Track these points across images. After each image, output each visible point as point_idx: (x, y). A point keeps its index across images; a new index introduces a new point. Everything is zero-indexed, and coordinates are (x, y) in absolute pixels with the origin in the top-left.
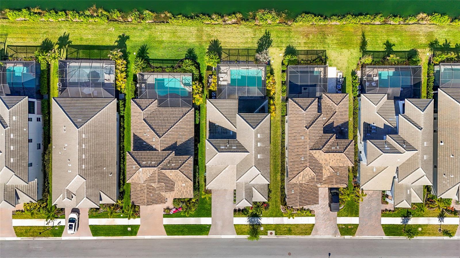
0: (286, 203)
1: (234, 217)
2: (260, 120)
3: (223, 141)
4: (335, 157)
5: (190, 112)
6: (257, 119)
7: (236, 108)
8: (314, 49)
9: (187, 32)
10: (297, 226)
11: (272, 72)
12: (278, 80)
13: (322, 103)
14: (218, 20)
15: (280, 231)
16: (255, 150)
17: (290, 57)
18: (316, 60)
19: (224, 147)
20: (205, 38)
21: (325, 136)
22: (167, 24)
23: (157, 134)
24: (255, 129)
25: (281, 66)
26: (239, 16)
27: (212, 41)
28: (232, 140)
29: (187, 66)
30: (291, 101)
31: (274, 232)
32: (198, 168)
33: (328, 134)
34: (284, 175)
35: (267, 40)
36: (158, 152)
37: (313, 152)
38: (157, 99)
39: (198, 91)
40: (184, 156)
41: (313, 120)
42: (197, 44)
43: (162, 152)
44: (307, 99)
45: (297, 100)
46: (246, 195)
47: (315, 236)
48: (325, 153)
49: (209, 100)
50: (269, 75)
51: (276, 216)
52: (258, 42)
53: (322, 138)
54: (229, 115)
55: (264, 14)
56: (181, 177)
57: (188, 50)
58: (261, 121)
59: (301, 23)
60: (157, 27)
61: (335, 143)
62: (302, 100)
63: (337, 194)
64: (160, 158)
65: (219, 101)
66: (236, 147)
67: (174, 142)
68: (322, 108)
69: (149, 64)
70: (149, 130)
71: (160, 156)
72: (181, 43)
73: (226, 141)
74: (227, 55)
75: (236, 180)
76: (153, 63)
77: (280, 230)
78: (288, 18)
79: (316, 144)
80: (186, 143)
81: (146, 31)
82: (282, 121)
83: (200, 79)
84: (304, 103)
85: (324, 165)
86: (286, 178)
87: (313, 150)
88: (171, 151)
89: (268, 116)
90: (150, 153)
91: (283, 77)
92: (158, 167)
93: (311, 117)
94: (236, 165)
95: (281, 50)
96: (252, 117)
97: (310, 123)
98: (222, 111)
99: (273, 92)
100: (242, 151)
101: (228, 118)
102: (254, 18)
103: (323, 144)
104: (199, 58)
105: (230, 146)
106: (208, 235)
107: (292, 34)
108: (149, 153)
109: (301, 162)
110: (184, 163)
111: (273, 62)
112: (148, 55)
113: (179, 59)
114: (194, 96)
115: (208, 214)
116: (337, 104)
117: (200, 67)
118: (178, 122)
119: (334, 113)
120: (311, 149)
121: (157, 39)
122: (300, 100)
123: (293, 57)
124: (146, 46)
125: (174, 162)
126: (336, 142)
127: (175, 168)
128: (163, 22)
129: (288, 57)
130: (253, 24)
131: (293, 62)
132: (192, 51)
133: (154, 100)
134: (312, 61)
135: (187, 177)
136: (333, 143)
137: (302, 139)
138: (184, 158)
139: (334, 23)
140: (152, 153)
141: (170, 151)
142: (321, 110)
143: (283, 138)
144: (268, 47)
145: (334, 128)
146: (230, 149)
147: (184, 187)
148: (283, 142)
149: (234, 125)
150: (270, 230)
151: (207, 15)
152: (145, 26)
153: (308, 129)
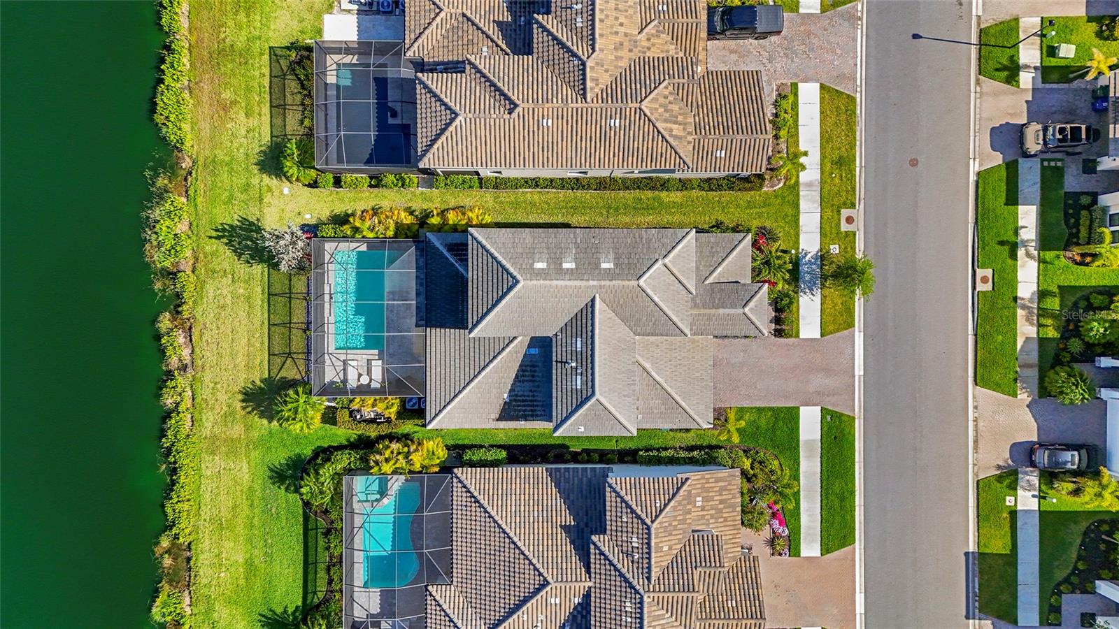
0: (756, 175)
1: (798, 336)
2: (490, 260)
3: (559, 380)
4: (607, 16)
5: (467, 483)
6: (485, 271)
7: (452, 336)
8: (267, 85)
9: (217, 487)
10: (825, 138)
11: (341, 220)
12: (369, 198)
13: (436, 59)
14: (179, 389)
15: (844, 194)
16: (586, 277)
17: (288, 164)
18: (302, 77)
19: (579, 377)
20: (237, 430)
21: (540, 49)
22: (193, 547)
23: (538, 591)
24: (519, 277)
25: (322, 190)
26: (165, 322)
27: (244, 408)
28: (554, 349)
29: (321, 492)
30: (425, 160)
31: (845, 213)
32: (647, 450)
33: (535, 41)
34: (668, 180)
35: (239, 236)
36: (593, 590)
37: (592, 89)
38: (426, 586)
39: (400, 457)
40: (608, 504)
41: (488, 89)
42: (255, 454)
43: (593, 575)
44: (418, 106)
45: (424, 140)
46: (733, 306)
47: (859, 83)
48: (597, 49)
49: (430, 422)
50: (347, 230)
51: (796, 206)
52: (249, 262)
53: (546, 58)
54: (477, 359)
55: (160, 245)
56: (676, 516)
57: (273, 483)
58: (494, 258)
59: (186, 127)
60: (204, 581)
61: (564, 18)
62: (424, 125)
63: (729, 12)
64: (613, 583)
65: (433, 388)
66: (579, 339)
67: (561, 536)
68: (450, 58)
69: (319, 605)
70: (525, 616)
71: (608, 583)
72: (252, 505)
73: (559, 370)
74: (289, 360)
75: (684, 337)
76: (315, 593)
77: (838, 194)
78: (172, 167)
79: (567, 80)
80: (565, 494)
81: (215, 615)
82: (496, 187)
83: (365, 446)
84: (434, 119)
85: (635, 55)
86: (677, 175)
87: (584, 89)
88: (592, 547)
89: (476, 234)
90: (598, 614)
91: (355, 185)
92: (641, 591)
93: (478, 94)
94: (637, 338)
95: (270, 190)
96: (480, 288)
97: (497, 97)
98: (462, 381)
99: (403, 214)
100: (589, 318)
101: (487, 361)
102: (172, 275)
103: (566, 55)
104: (297, 451)
105: (574, 358)
106: (854, 418)
107: (221, 155)
108: (598, 619)
109: (626, 129)
110: (628, 506)
111: (308, 216)
112: (290, 610)
113: (301, 512)
114: (417, 467)
115: (790, 417)
116: (437, 11)
117: (326, 445)
118: (500, 522)
119: (468, 19)
120: (584, 96)
121: (242, 582)
122: (424, 130)
123: (289, 151)
124: (263, 616)
125: (625, 539)
126: (558, 13)
127: (646, 536)
128: (189, 559)
129: (291, 167)
130: (193, 278)
131: (306, 152)
132: (276, 473)
133: (431, 595)
134: (305, 92)
135: (674, 495)
136: (564, 23)
137: (550, 124)
138: (614, 504)
139: (183, 23)
140: (598, 610)
141: (592, 551)
142: (458, 62)
143: (551, 183)
144: (259, 230)
145: (515, 21)
146: (584, 360)
147: (705, 500)
148: (563, 184)
149: (507, 342)
150: (838, 225)
151: (165, 423)
152: (200, 618)
153: (516, 106)
